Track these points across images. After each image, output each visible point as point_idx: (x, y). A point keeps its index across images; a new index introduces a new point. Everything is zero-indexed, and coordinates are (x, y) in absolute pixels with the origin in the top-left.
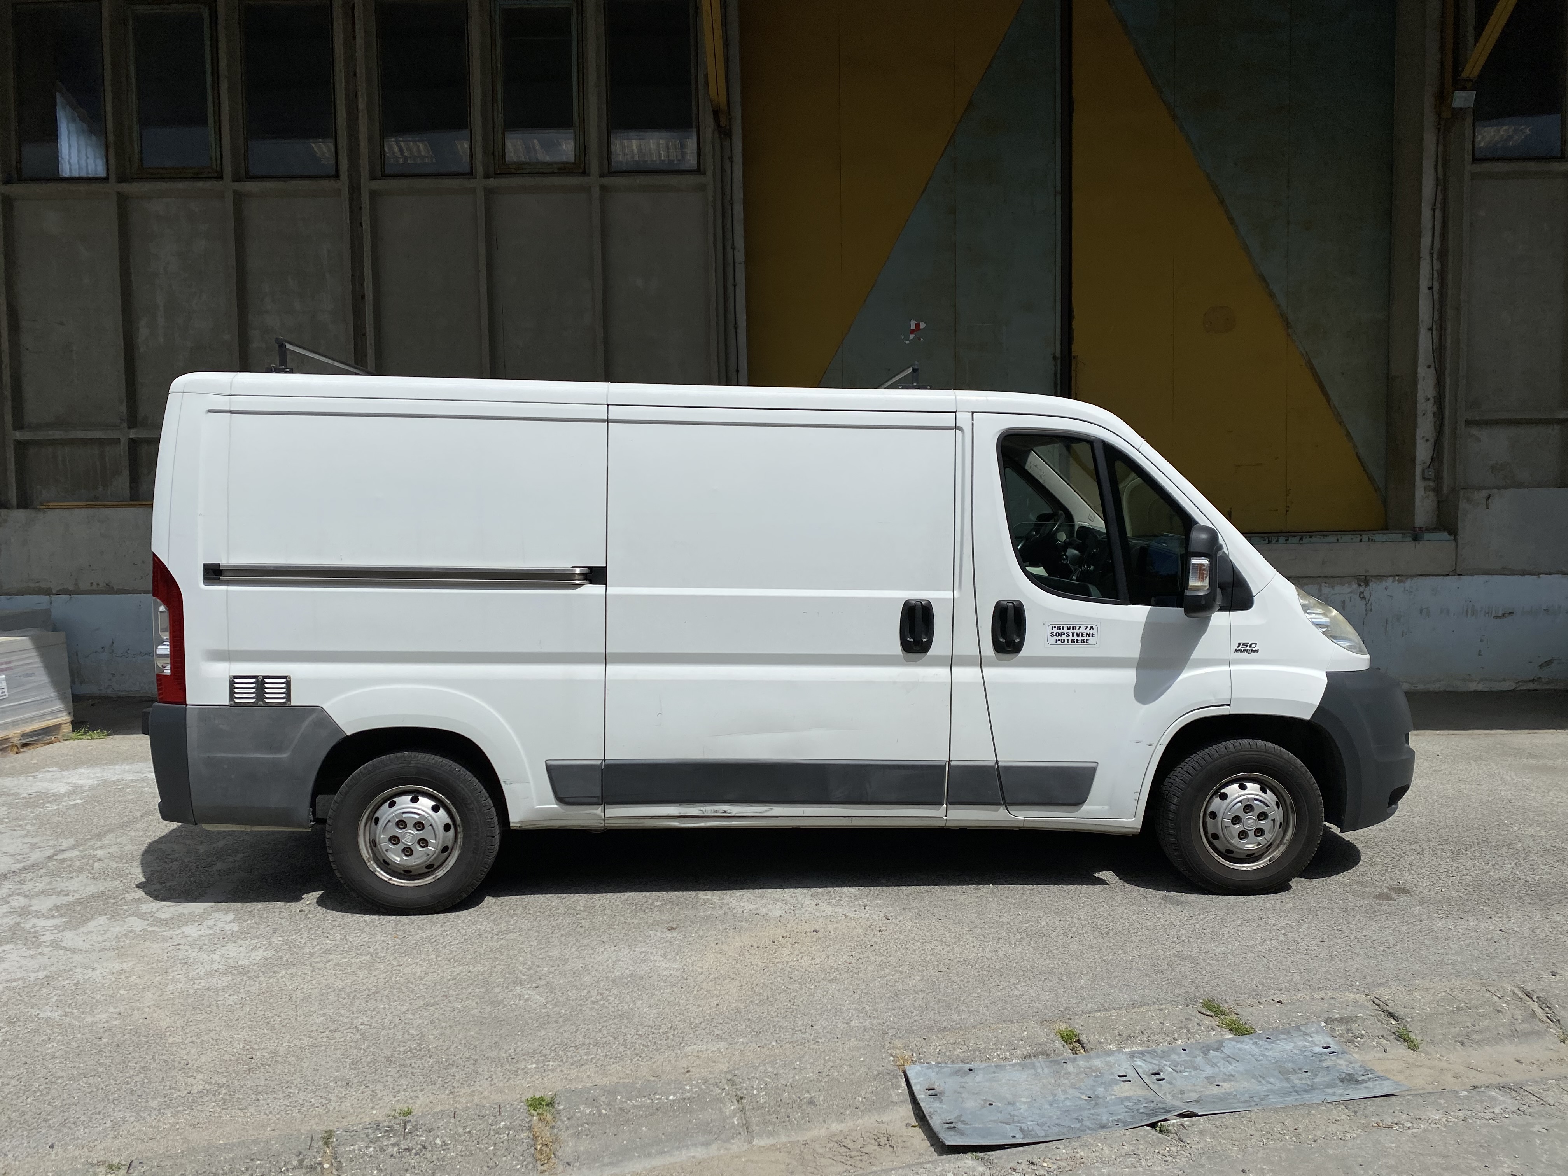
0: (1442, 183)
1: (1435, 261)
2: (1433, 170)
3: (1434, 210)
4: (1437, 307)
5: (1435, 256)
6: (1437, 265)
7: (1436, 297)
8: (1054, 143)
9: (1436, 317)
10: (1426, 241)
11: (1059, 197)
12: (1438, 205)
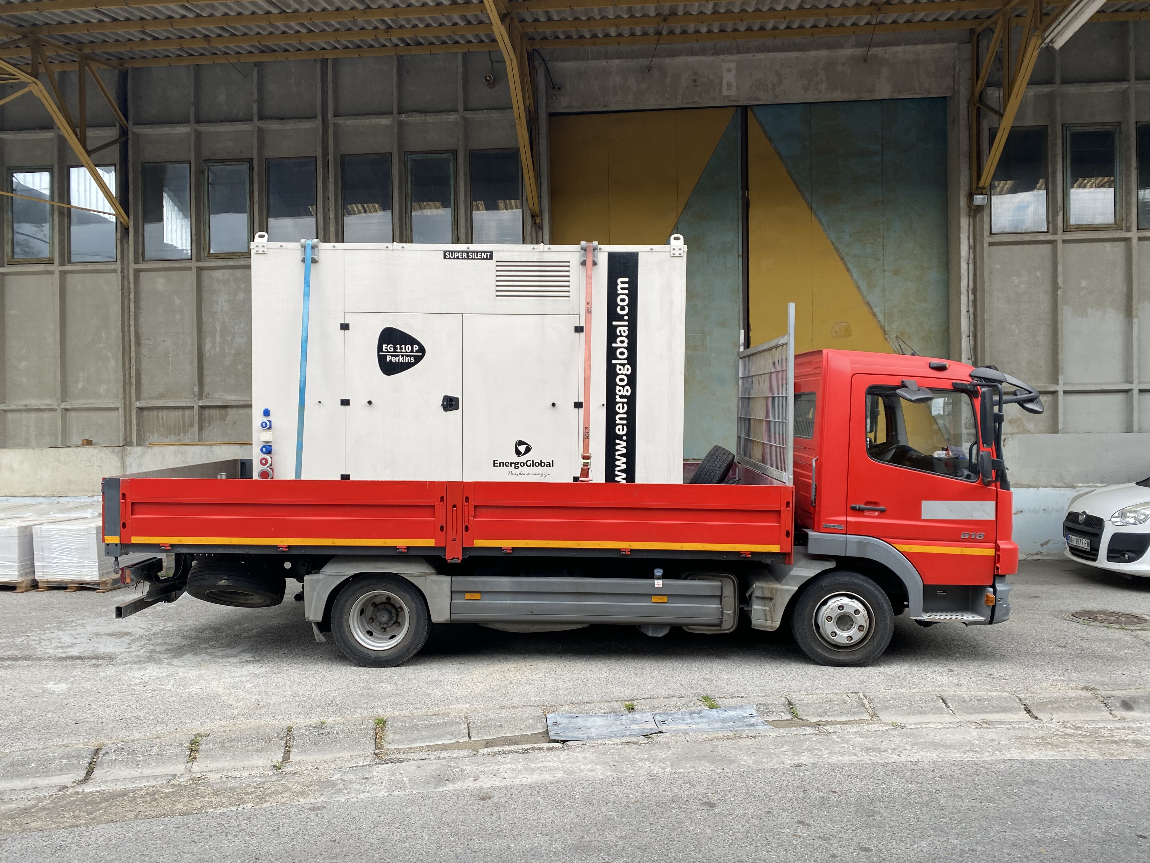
0: (973, 248)
1: (970, 295)
2: (967, 241)
3: (968, 264)
4: (972, 321)
5: (970, 292)
6: (971, 297)
7: (972, 316)
8: (738, 226)
9: (972, 329)
10: (964, 283)
11: (741, 259)
12: (971, 261)
